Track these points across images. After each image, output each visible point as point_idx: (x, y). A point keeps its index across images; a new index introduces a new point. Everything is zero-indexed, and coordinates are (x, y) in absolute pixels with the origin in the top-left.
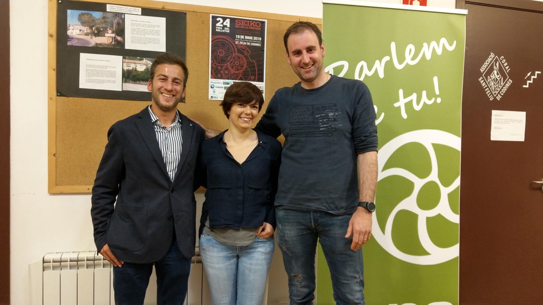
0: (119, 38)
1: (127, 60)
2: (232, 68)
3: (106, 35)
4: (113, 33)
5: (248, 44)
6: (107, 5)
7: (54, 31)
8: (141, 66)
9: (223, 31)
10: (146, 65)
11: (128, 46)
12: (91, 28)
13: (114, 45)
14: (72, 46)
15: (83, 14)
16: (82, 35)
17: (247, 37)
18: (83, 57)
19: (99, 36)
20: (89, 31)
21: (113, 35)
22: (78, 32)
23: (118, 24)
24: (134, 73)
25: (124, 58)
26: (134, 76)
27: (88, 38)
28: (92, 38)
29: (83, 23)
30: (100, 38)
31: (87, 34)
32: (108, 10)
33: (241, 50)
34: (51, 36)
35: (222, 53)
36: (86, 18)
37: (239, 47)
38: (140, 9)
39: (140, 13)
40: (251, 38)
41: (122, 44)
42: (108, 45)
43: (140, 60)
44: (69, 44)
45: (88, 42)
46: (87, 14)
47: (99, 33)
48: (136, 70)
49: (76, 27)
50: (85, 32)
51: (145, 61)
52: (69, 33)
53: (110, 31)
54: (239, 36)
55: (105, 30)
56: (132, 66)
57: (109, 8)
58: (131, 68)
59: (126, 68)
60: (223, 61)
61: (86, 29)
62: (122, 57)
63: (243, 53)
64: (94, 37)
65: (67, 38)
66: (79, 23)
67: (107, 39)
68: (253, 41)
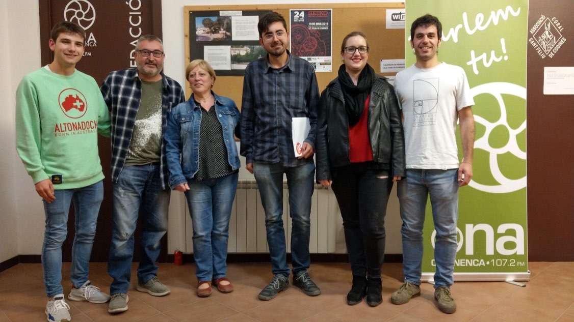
0: (228, 34)
1: (234, 49)
2: (307, 47)
4: (224, 30)
5: (318, 28)
6: (220, 12)
7: (188, 33)
8: (243, 52)
9: (299, 21)
10: (246, 51)
11: (234, 39)
12: (210, 28)
13: (225, 39)
14: (199, 42)
15: (205, 20)
16: (205, 33)
17: (317, 24)
18: (206, 48)
20: (209, 30)
21: (224, 32)
22: (202, 32)
23: (227, 24)
24: (239, 57)
25: (232, 47)
26: (239, 59)
27: (209, 35)
28: (211, 35)
29: (205, 26)
30: (216, 34)
31: (208, 33)
32: (221, 15)
33: (313, 34)
34: (186, 36)
35: (299, 38)
36: (207, 22)
37: (311, 32)
38: (241, 12)
39: (241, 15)
40: (320, 24)
41: (230, 37)
42: (221, 39)
43: (242, 47)
44: (197, 40)
45: (208, 38)
46: (208, 19)
47: (215, 31)
48: (239, 54)
49: (201, 28)
50: (207, 31)
51: (245, 48)
52: (197, 33)
53: (222, 29)
54: (310, 24)
55: (219, 29)
56: (237, 52)
57: (221, 14)
58: (236, 54)
59: (233, 54)
60: (300, 43)
61: (207, 29)
62: (230, 46)
63: (314, 36)
66: (203, 26)
67: (220, 35)
68: (322, 26)
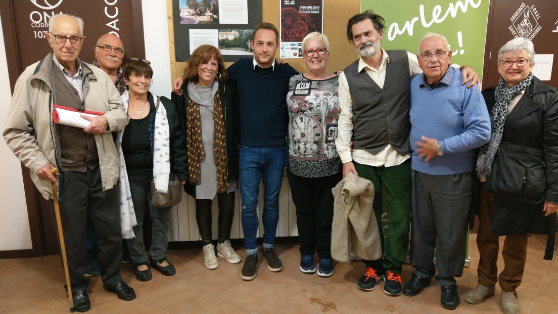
0: (215, 16)
1: (221, 32)
2: (297, 32)
3: (206, 14)
5: (309, 12)
7: (171, 15)
8: (231, 36)
9: (290, 4)
10: (235, 35)
11: (221, 22)
13: (212, 22)
14: (183, 24)
16: (190, 15)
17: (308, 7)
18: (192, 31)
19: (201, 15)
20: (194, 12)
22: (187, 13)
23: (214, 5)
24: (227, 42)
25: (219, 31)
26: (227, 44)
27: (194, 17)
28: (196, 17)
29: (190, 7)
30: (202, 17)
31: (193, 15)
33: (303, 18)
34: (169, 18)
35: (289, 21)
36: (191, 3)
37: (302, 16)
40: (311, 7)
41: (217, 20)
42: (208, 22)
43: (230, 31)
44: (181, 23)
45: (194, 21)
47: (201, 13)
48: (227, 39)
49: (185, 10)
50: (192, 13)
51: (234, 32)
52: (181, 15)
54: (301, 7)
56: (225, 37)
59: (221, 38)
60: (290, 27)
61: (192, 11)
62: (217, 30)
63: (305, 21)
64: (198, 17)
65: (180, 19)
66: (187, 7)
67: (206, 17)
68: (312, 10)
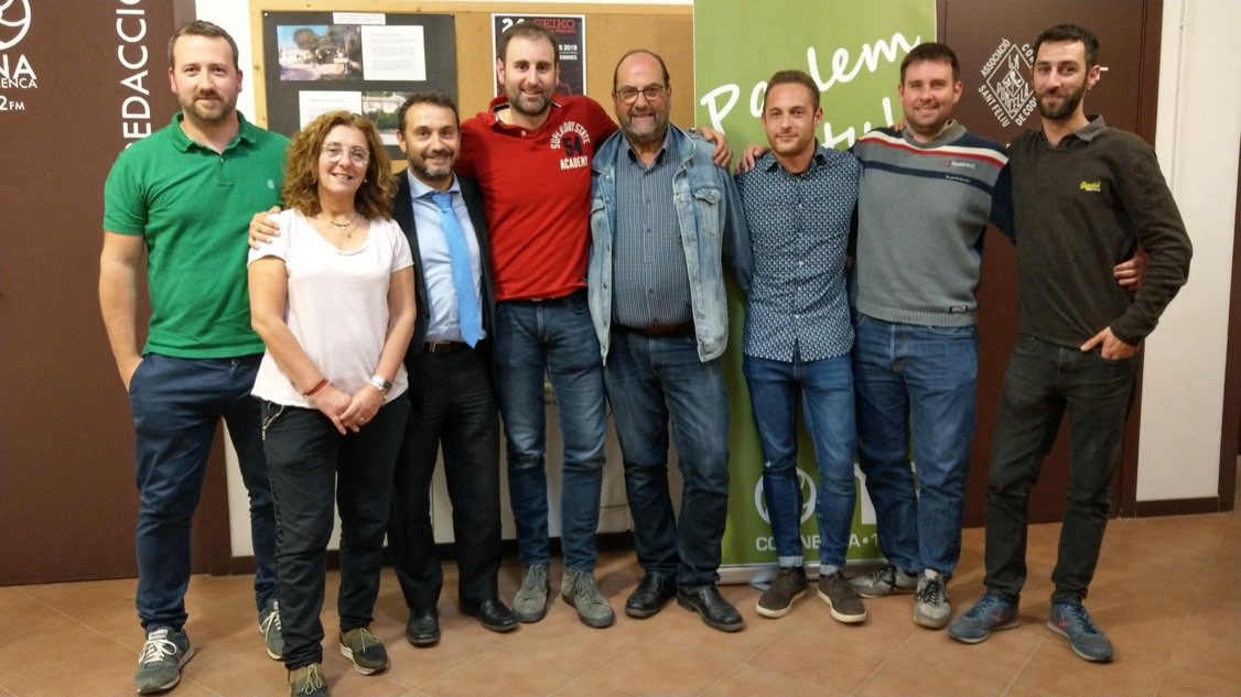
0: (355, 64)
1: (368, 98)
3: (336, 60)
4: (345, 56)
6: (335, 14)
7: (261, 62)
8: (390, 105)
11: (368, 76)
12: (313, 51)
14: (288, 82)
16: (300, 62)
18: (304, 96)
19: (324, 63)
21: (346, 60)
22: (294, 59)
23: (352, 42)
24: (381, 117)
25: (364, 94)
26: (382, 122)
28: (314, 67)
29: (301, 45)
30: (326, 66)
31: (307, 62)
32: (335, 22)
34: (257, 68)
36: (304, 37)
38: (384, 16)
39: (384, 22)
42: (340, 76)
43: (388, 96)
44: (283, 78)
45: (310, 74)
46: (306, 30)
47: (325, 59)
48: (382, 112)
49: (291, 51)
50: (305, 58)
51: (394, 97)
53: (340, 55)
55: (334, 53)
56: (375, 107)
57: (338, 19)
58: (374, 110)
59: (367, 109)
61: (306, 54)
62: (360, 93)
64: (317, 65)
65: (280, 70)
66: (296, 46)
67: (337, 66)
